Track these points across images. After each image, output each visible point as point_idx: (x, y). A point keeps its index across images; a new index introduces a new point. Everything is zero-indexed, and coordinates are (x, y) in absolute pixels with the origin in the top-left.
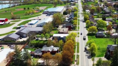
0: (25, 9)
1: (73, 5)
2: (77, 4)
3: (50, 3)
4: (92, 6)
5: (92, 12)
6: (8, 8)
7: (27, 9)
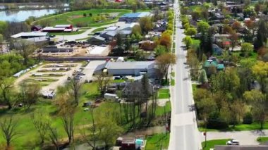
0: (85, 15)
1: (165, 10)
2: (171, 8)
3: (123, 8)
4: (196, 10)
5: (195, 17)
6: (54, 14)
7: (88, 15)
